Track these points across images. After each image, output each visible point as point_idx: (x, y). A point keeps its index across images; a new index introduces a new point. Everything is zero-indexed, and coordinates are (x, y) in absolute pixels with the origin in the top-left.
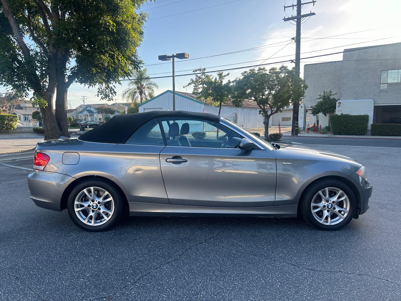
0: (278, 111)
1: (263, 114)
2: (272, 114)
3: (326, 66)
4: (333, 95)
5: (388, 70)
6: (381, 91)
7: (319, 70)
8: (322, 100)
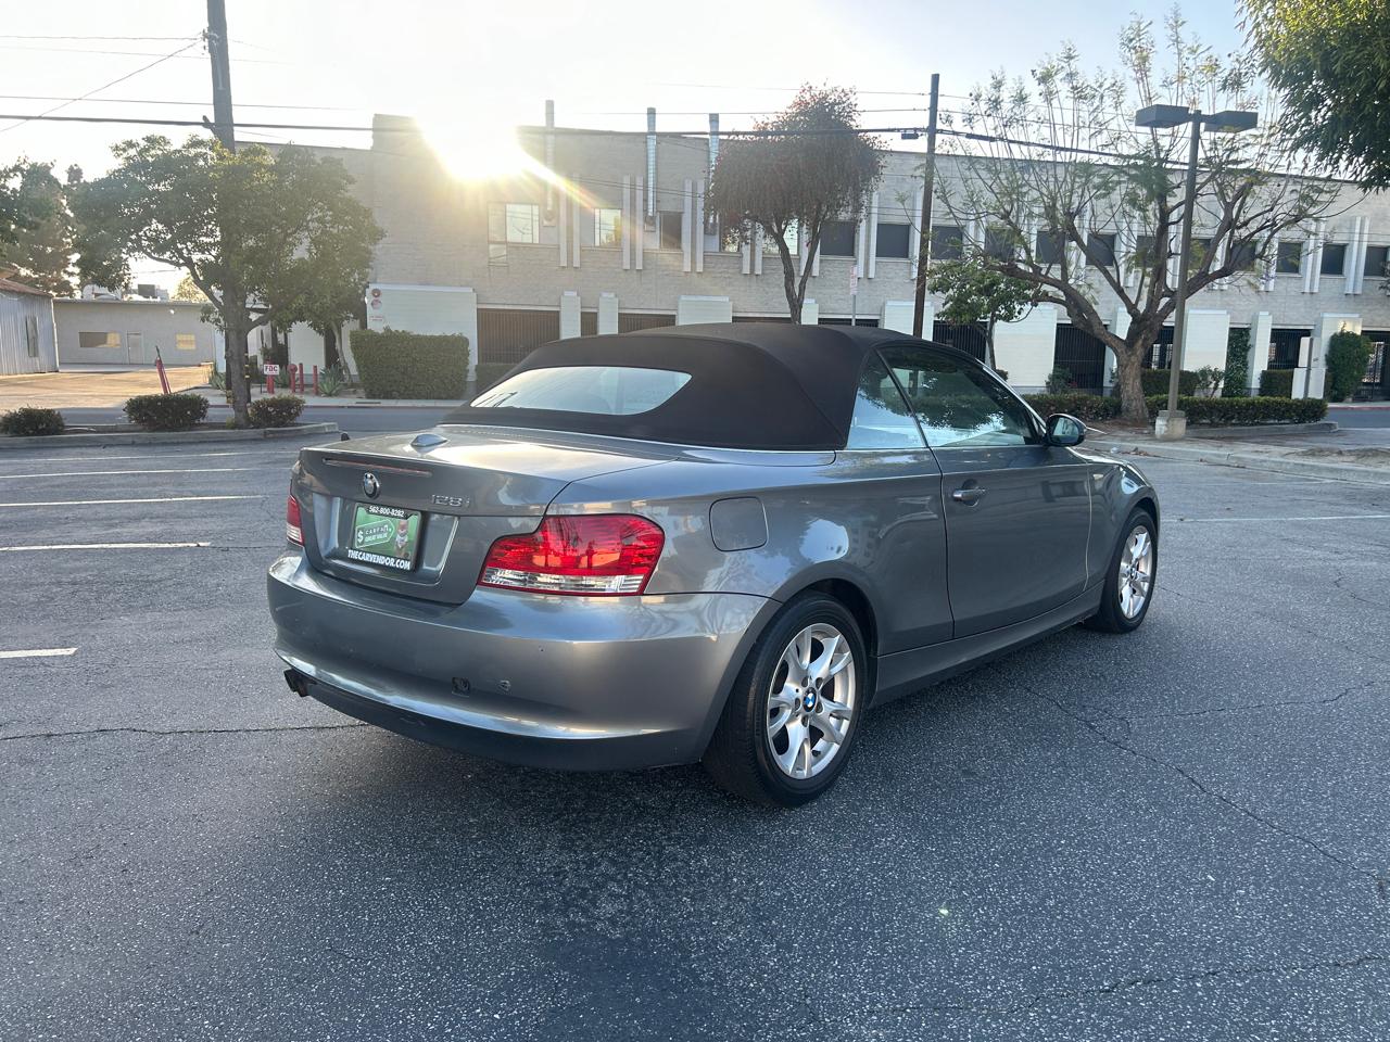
5: (505, 203)
6: (491, 265)
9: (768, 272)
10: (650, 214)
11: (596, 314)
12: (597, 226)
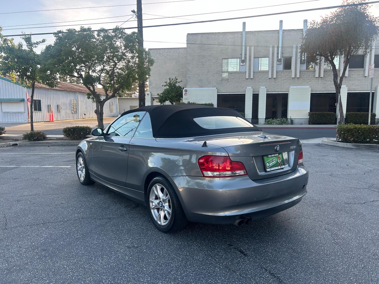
0: (116, 95)
1: (93, 98)
2: (107, 98)
3: (170, 52)
4: (179, 82)
5: (228, 59)
6: (223, 79)
7: (163, 55)
8: (168, 87)
9: (326, 76)
10: (279, 58)
11: (258, 94)
12: (260, 65)
